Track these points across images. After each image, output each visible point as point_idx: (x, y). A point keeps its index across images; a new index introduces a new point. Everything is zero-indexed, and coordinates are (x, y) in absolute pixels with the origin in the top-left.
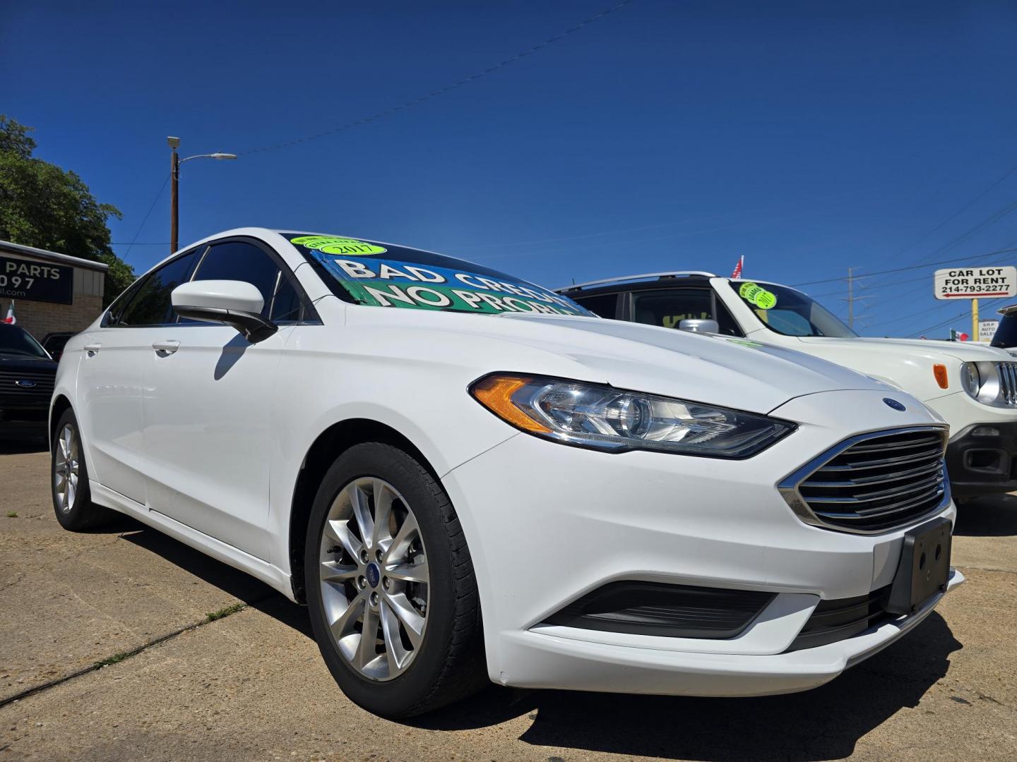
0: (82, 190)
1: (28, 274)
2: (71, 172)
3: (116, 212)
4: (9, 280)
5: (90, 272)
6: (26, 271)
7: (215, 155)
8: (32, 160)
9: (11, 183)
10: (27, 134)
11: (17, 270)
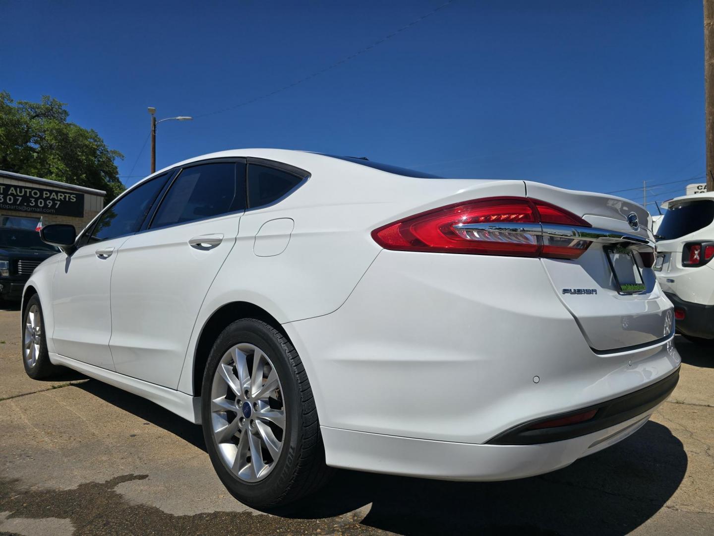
0: (99, 141)
1: (56, 199)
2: (92, 130)
3: (120, 155)
4: (45, 203)
5: (95, 197)
6: (55, 197)
7: (179, 118)
8: (67, 124)
9: (53, 139)
10: (64, 108)
11: (50, 196)
